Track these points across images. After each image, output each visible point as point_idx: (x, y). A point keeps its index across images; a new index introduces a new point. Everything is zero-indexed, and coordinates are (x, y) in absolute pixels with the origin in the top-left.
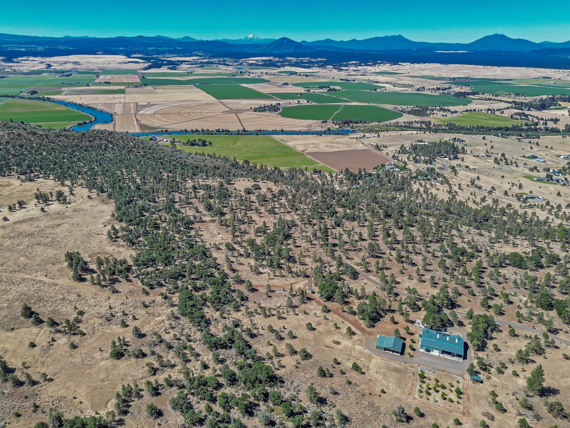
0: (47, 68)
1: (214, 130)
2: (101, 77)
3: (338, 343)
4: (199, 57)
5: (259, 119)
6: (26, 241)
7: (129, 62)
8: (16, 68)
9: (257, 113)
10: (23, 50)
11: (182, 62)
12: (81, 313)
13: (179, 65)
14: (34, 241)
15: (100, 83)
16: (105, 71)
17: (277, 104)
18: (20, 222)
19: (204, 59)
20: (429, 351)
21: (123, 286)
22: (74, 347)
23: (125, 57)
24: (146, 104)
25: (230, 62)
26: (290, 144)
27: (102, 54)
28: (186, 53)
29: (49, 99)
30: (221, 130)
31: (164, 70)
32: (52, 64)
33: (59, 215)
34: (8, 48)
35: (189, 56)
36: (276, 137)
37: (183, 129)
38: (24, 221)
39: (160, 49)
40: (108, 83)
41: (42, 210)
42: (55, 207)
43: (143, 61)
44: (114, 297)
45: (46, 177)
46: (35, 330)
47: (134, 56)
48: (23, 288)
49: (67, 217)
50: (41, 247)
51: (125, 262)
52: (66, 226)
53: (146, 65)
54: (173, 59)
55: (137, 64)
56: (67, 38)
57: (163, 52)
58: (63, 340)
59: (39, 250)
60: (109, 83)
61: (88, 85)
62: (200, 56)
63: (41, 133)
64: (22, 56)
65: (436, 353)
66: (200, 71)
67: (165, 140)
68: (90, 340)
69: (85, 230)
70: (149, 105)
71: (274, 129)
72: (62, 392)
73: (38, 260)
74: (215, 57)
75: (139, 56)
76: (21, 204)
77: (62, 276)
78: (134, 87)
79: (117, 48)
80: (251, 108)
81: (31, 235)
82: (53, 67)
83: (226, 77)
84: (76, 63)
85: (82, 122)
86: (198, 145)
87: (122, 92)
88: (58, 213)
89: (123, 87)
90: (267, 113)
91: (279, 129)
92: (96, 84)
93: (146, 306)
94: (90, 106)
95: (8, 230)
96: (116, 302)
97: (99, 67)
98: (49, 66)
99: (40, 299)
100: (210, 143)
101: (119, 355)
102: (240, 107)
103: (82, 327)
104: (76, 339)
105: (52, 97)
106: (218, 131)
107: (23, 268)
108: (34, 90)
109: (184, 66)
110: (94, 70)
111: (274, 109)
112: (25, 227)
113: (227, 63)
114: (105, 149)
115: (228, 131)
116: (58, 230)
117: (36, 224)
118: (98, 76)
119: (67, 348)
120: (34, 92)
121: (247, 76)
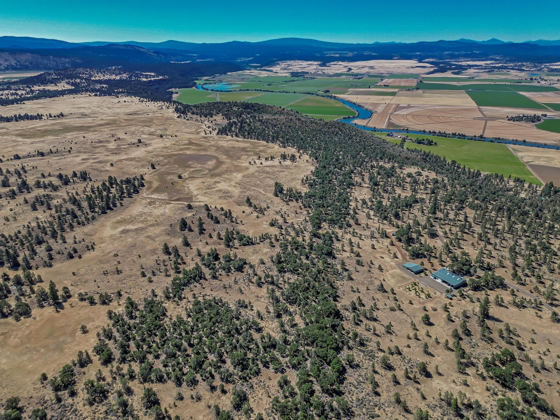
0: (348, 71)
1: (451, 133)
2: (385, 80)
3: (383, 258)
4: (493, 62)
5: (509, 128)
6: (264, 175)
7: (416, 67)
8: (325, 71)
9: (511, 122)
10: (338, 56)
11: (470, 66)
12: (268, 208)
13: (466, 69)
14: (268, 175)
15: (380, 86)
16: (392, 75)
17: (543, 115)
18: (267, 166)
19: (498, 63)
20: (435, 278)
21: (293, 204)
22: (258, 217)
23: (416, 62)
24: (406, 105)
25: (528, 67)
26: (520, 154)
27: (398, 59)
28: (482, 57)
29: (335, 97)
30: (457, 134)
31: (449, 74)
32: (353, 68)
33: (287, 167)
34: (327, 54)
35: (483, 60)
36: (511, 147)
37: (422, 129)
38: (269, 166)
39: (456, 53)
40: (386, 86)
41: (280, 162)
42: (288, 162)
43: (431, 65)
44: (286, 206)
45: (293, 147)
46: (248, 208)
47: (427, 60)
48: (252, 193)
49: (290, 169)
50: (269, 179)
51: (301, 193)
52: (286, 173)
53: (432, 69)
54: (464, 63)
55: (423, 69)
56: (376, 44)
57: (458, 56)
58: (255, 214)
59: (268, 180)
60: (388, 86)
61: (369, 87)
62: (496, 60)
63: (304, 120)
64: (333, 61)
65: (439, 281)
66: (486, 76)
67: (399, 137)
68: (265, 218)
69: (294, 176)
70: (409, 107)
71: (515, 139)
72: (245, 229)
73: (265, 184)
74: (512, 61)
75: (431, 60)
76: (272, 158)
77: (270, 192)
78: (407, 90)
79: (414, 53)
80: (507, 117)
81: (268, 173)
82: (352, 71)
83: (509, 83)
84: (372, 68)
85: (347, 116)
86: (424, 144)
87: (393, 94)
88: (287, 166)
89: (396, 90)
90: (522, 123)
91: (521, 139)
92: (377, 87)
93: (297, 213)
94: (361, 104)
95: (260, 169)
96: (285, 208)
97: (389, 71)
98: (350, 69)
99: (256, 199)
100: (436, 144)
101: (272, 225)
102: (496, 114)
103: (265, 213)
104: (260, 215)
105: (337, 95)
106: (454, 135)
107: (257, 186)
108: (328, 89)
109: (471, 71)
110: (383, 74)
111: (534, 119)
112: (268, 169)
113: (524, 68)
114: (336, 135)
115: (464, 136)
116: (281, 174)
117: (273, 169)
118: (382, 80)
119: (255, 217)
120: (327, 91)
121: (535, 84)
